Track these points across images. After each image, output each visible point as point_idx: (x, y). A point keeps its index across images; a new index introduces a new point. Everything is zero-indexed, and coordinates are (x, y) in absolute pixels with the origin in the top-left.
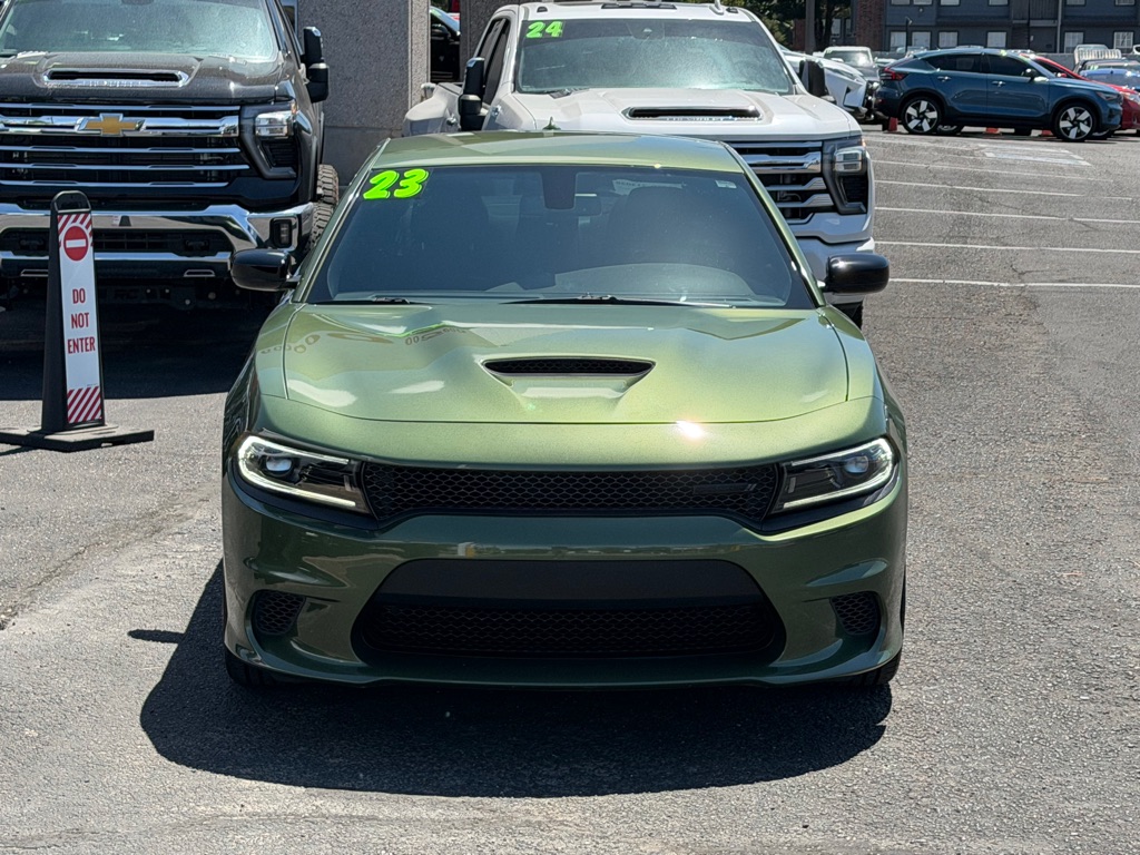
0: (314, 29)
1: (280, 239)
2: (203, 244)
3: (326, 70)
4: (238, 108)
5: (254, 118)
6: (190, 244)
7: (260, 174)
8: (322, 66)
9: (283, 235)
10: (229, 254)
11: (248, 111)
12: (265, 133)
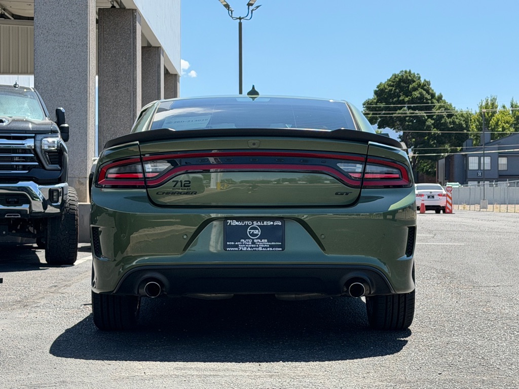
0: (61, 109)
1: (53, 198)
2: (16, 200)
3: (68, 127)
4: (34, 135)
5: (41, 140)
6: (10, 200)
7: (44, 167)
8: (66, 125)
9: (54, 197)
10: (28, 206)
11: (39, 137)
12: (46, 148)
